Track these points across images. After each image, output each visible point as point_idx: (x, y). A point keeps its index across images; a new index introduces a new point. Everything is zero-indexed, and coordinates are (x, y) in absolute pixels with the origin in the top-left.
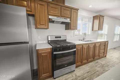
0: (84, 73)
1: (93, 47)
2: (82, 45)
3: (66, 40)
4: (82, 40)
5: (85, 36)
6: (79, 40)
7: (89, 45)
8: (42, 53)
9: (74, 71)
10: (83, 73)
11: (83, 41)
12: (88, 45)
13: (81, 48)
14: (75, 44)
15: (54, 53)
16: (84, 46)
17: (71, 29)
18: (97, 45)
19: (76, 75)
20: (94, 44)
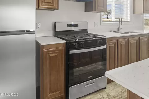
0: (124, 91)
1: (137, 42)
2: (117, 39)
3: (86, 30)
4: (115, 31)
5: (121, 22)
6: (111, 31)
7: (130, 39)
8: (49, 51)
9: (105, 88)
10: (121, 90)
11: (119, 33)
12: (127, 40)
13: (115, 44)
14: (105, 37)
15: (70, 53)
16: (120, 40)
17: (95, 11)
18: (143, 40)
19: (109, 95)
20: (138, 38)
